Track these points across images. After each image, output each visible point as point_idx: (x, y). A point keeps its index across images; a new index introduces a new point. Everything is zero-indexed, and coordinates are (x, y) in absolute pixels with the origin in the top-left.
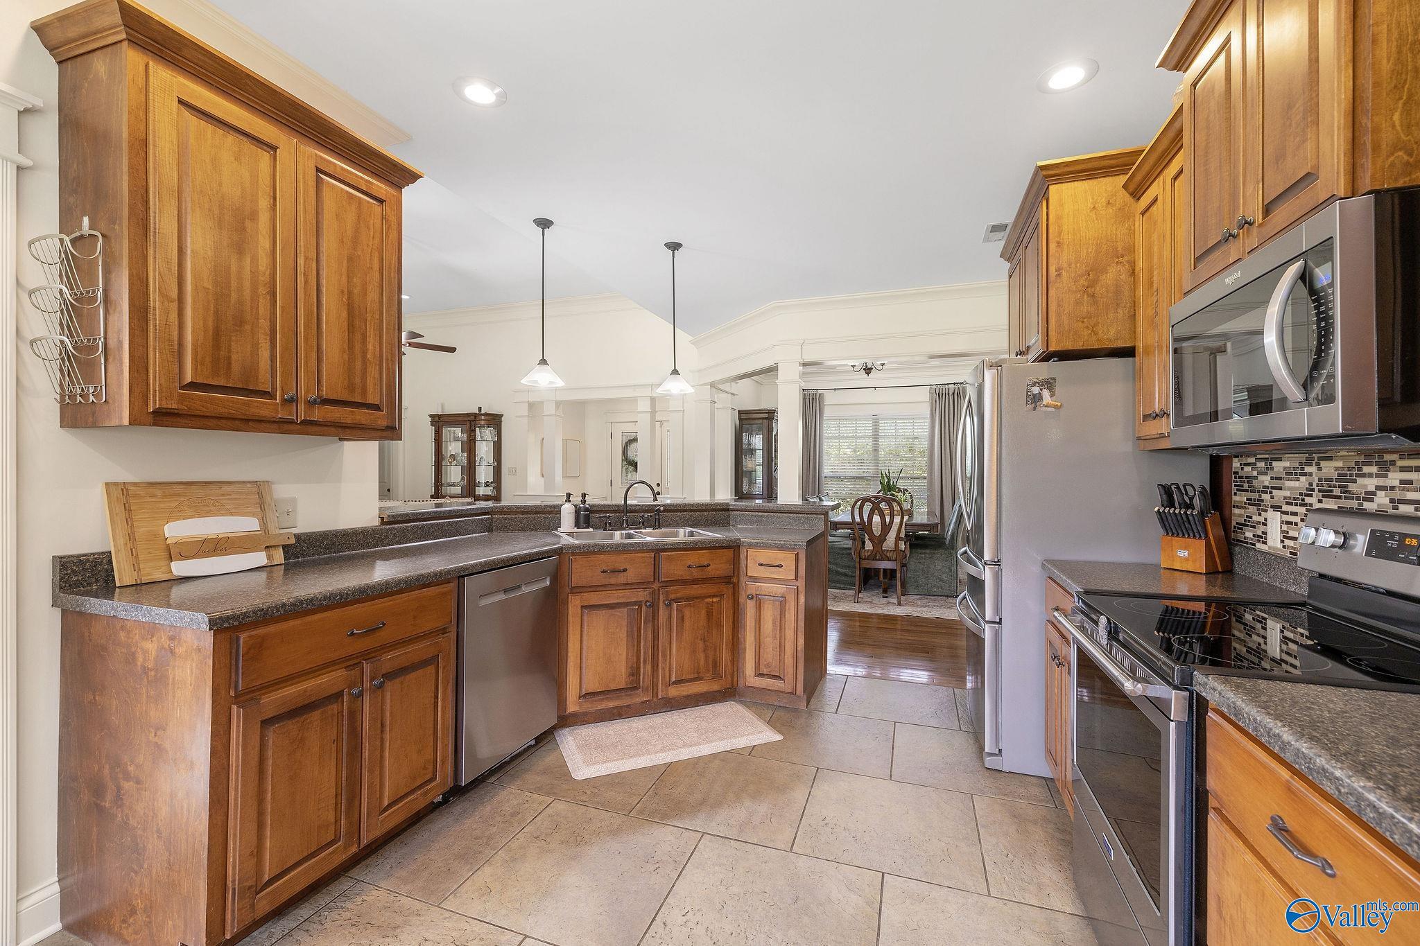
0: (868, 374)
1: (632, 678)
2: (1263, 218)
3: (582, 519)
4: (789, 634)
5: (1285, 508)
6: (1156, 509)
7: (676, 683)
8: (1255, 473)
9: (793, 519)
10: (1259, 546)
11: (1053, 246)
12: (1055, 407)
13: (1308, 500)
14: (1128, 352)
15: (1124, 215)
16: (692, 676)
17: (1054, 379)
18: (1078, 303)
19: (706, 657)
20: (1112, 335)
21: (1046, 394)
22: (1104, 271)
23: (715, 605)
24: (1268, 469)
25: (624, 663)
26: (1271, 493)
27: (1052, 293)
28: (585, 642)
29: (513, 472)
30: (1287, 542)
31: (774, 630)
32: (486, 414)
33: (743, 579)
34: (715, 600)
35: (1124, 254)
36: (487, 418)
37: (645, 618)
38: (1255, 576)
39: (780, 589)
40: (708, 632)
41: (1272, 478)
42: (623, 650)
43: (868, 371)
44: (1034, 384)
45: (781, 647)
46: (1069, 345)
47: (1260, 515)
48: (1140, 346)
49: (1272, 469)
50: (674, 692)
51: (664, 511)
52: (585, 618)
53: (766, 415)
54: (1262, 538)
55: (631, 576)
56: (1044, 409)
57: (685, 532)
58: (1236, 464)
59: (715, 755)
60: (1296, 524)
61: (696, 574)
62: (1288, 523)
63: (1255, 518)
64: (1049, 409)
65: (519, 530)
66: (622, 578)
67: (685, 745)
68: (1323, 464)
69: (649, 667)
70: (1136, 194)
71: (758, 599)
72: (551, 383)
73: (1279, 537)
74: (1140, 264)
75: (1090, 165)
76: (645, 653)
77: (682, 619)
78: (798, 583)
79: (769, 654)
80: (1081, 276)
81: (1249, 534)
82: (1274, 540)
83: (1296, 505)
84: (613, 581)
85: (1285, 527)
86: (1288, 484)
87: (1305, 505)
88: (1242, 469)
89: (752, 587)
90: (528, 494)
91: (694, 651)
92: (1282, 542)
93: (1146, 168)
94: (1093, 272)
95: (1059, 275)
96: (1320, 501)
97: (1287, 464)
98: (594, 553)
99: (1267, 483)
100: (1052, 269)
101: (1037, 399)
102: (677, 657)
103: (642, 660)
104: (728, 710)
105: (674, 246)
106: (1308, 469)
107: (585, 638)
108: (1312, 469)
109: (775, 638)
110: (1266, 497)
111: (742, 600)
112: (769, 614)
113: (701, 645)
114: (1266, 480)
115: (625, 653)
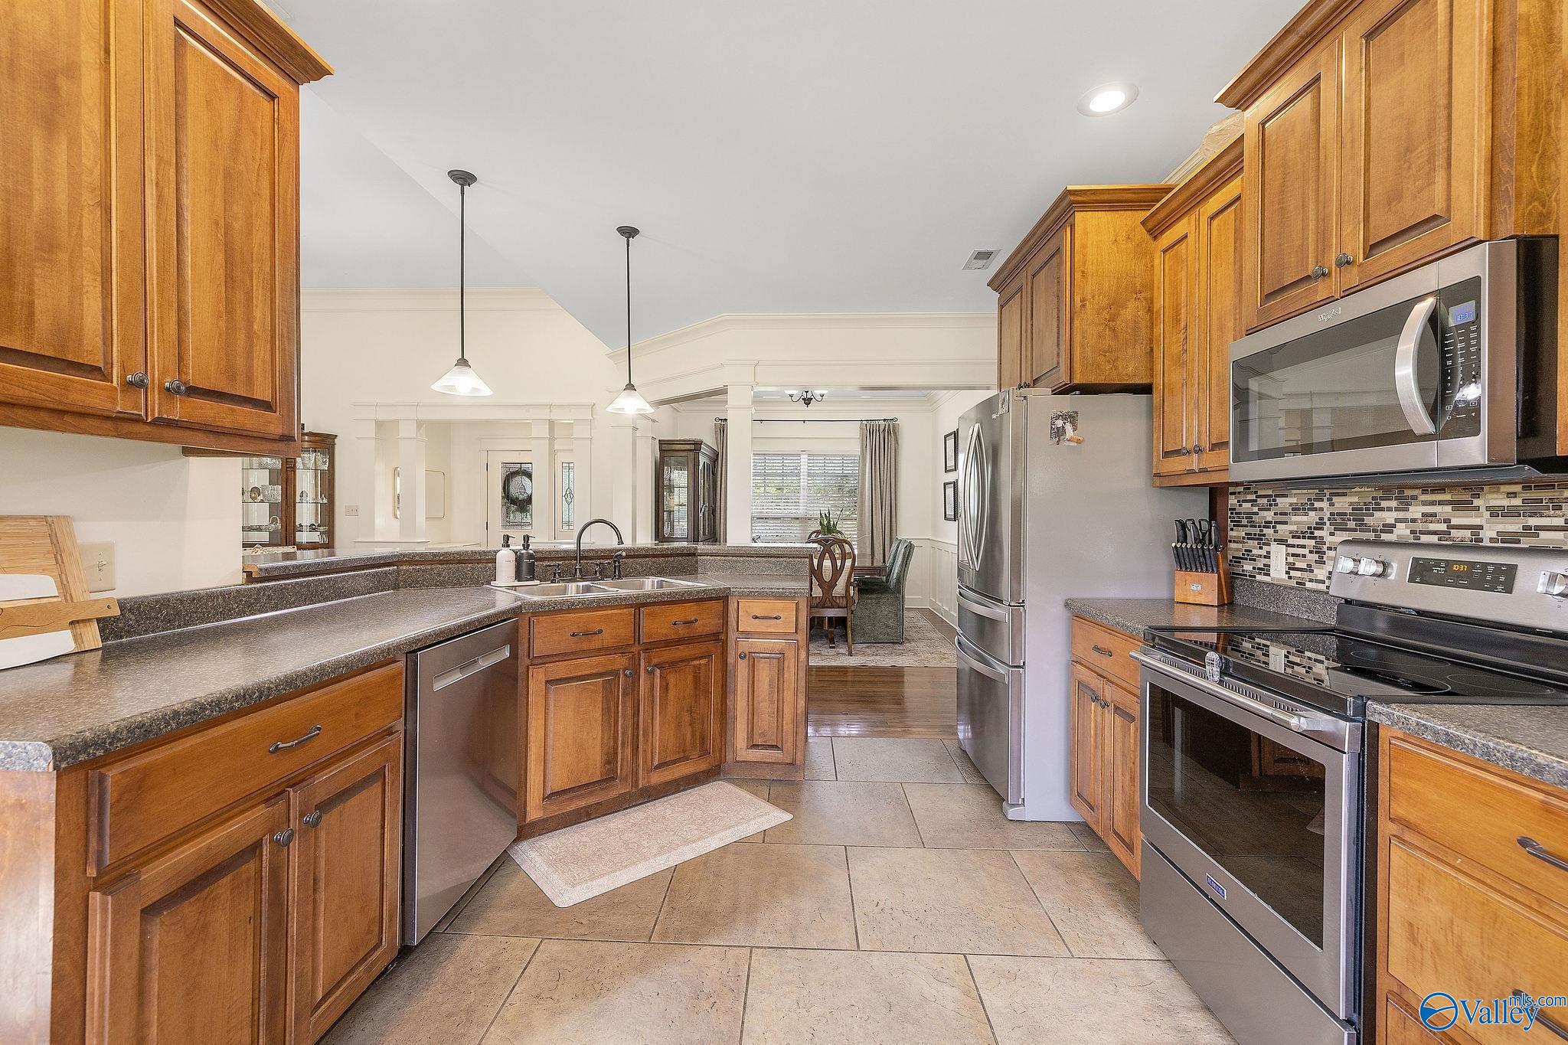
0: (807, 404)
1: (608, 766)
2: (1365, 259)
3: (524, 568)
4: (788, 695)
5: (1291, 541)
6: (1174, 545)
7: (658, 767)
8: (1255, 509)
9: (773, 563)
10: (1259, 577)
11: (1078, 275)
12: (1079, 442)
13: (1317, 533)
14: (1146, 389)
15: (1142, 252)
16: (677, 756)
17: (1076, 413)
18: (1100, 336)
19: (693, 732)
20: (1131, 371)
21: (1069, 427)
22: (1124, 306)
23: (703, 668)
24: (1271, 505)
25: (598, 748)
26: (1274, 527)
27: (1077, 323)
28: (551, 728)
29: (353, 511)
30: (1293, 573)
31: (771, 693)
32: (310, 434)
33: (732, 636)
34: (703, 662)
35: (1145, 291)
36: (312, 438)
37: (624, 689)
38: (1260, 606)
39: (778, 643)
40: (696, 702)
41: (1276, 514)
42: (597, 732)
43: (807, 401)
44: (1058, 417)
45: (779, 711)
46: (1092, 379)
47: (1261, 548)
48: (1158, 382)
49: (1276, 505)
50: (657, 778)
51: (627, 557)
52: (552, 697)
53: (692, 447)
54: (1265, 570)
55: (607, 638)
56: (1067, 443)
57: (653, 582)
58: (1232, 501)
59: (724, 849)
60: (1304, 556)
61: (682, 631)
62: (1293, 555)
63: (1255, 552)
64: (1072, 444)
65: (437, 585)
66: (596, 642)
67: (686, 842)
68: (1335, 499)
69: (629, 751)
70: (1155, 230)
71: (752, 659)
72: (475, 389)
73: (1285, 568)
74: (1159, 303)
75: (1115, 197)
76: (623, 734)
77: (665, 688)
78: (798, 637)
79: (766, 721)
80: (1104, 309)
81: (1248, 567)
82: (1278, 572)
83: (1304, 537)
84: (585, 646)
85: (1291, 559)
86: (1294, 518)
87: (1315, 538)
88: (1240, 505)
89: (745, 645)
90: (376, 540)
91: (679, 726)
92: (1287, 573)
93: (1174, 205)
94: (1115, 305)
95: (1083, 306)
96: (1332, 534)
97: (1294, 500)
98: (561, 611)
99: (1269, 519)
100: (1077, 299)
101: (1059, 433)
102: (660, 735)
103: (620, 742)
104: (717, 791)
105: (629, 232)
106: (1317, 505)
107: (551, 721)
108: (1325, 504)
109: (772, 702)
110: (1269, 532)
111: (731, 660)
112: (765, 674)
113: (687, 718)
114: (1269, 516)
115: (599, 737)
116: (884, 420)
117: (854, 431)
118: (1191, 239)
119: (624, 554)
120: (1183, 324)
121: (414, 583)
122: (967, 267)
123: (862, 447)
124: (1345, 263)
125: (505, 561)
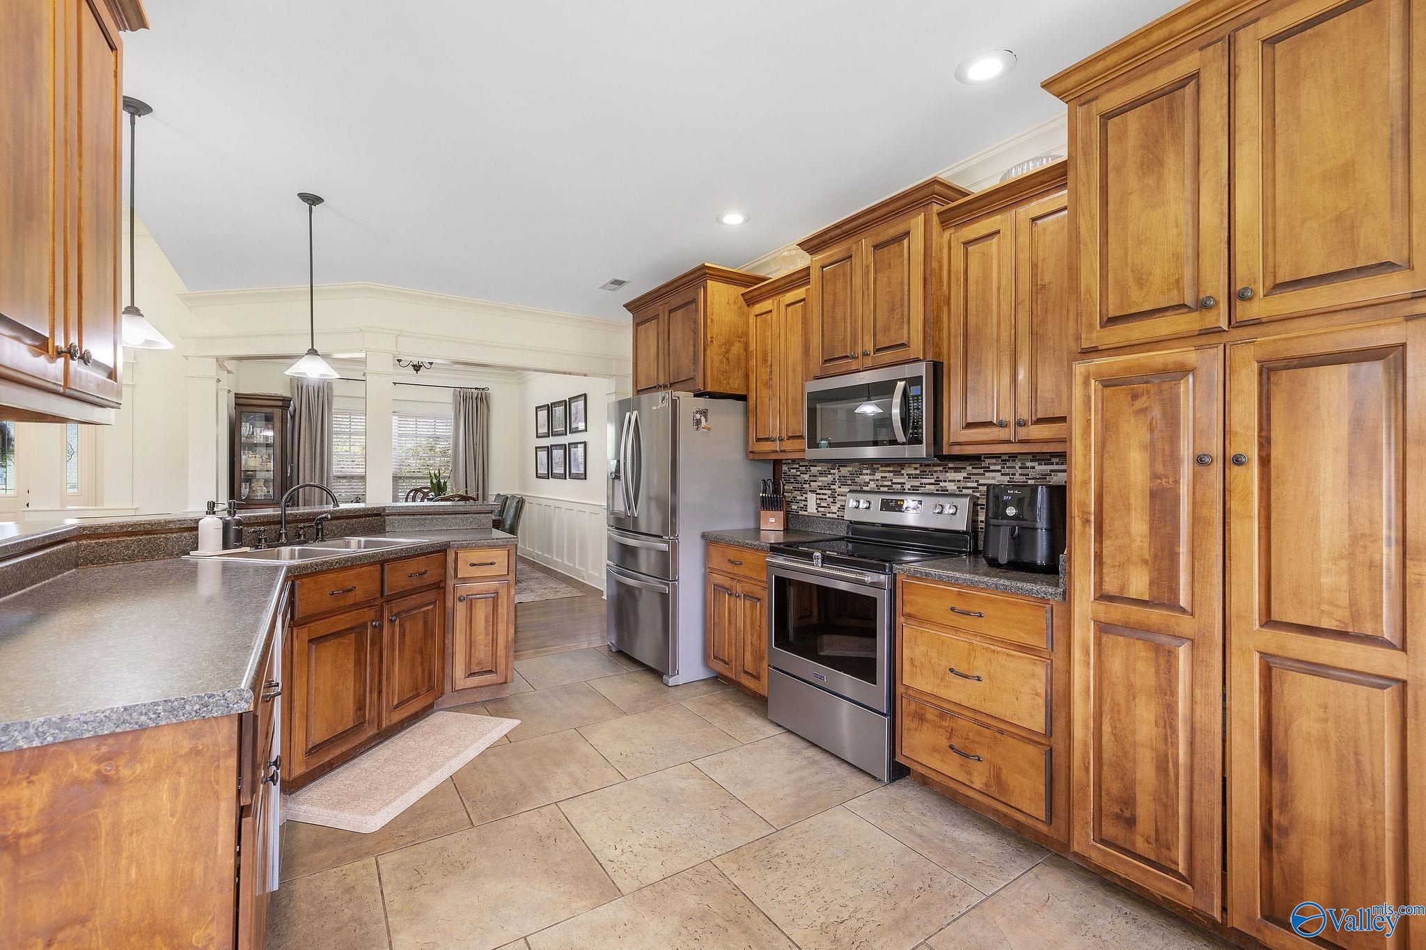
0: (417, 371)
1: (359, 713)
2: (874, 354)
3: (232, 535)
4: (502, 627)
5: (818, 491)
6: (761, 495)
7: (396, 707)
8: (799, 473)
10: (800, 512)
11: (709, 321)
12: (709, 429)
13: (832, 487)
14: (743, 398)
15: (742, 313)
16: (411, 694)
17: (707, 410)
18: (721, 362)
19: (423, 670)
20: (736, 386)
21: (703, 419)
22: (732, 345)
23: (430, 613)
24: (807, 471)
25: (351, 698)
26: (809, 484)
27: (708, 352)
28: (313, 684)
30: (820, 509)
31: (486, 627)
33: (450, 583)
34: (430, 607)
35: (744, 336)
37: (371, 640)
38: (803, 529)
39: (493, 585)
40: (425, 643)
41: (810, 476)
42: (350, 683)
43: (417, 368)
44: (697, 412)
45: (494, 642)
46: (716, 389)
47: (802, 496)
48: (752, 396)
49: (810, 471)
50: (396, 717)
51: (333, 518)
52: (313, 654)
53: (280, 403)
54: (805, 508)
55: (359, 595)
56: (702, 429)
57: (359, 541)
58: (785, 468)
59: (482, 754)
60: (826, 499)
61: (416, 582)
62: (820, 499)
63: (798, 498)
64: (705, 430)
65: (124, 560)
66: (350, 599)
68: (841, 468)
69: (375, 696)
70: (750, 300)
71: (470, 602)
72: (147, 342)
73: (815, 506)
74: (752, 346)
75: (724, 275)
76: (371, 681)
77: (403, 635)
78: (509, 578)
79: (482, 652)
80: (723, 345)
81: (794, 507)
82: (812, 509)
83: (825, 489)
84: (341, 603)
85: (818, 502)
86: (820, 479)
87: (831, 489)
88: (790, 471)
89: (463, 589)
91: (413, 667)
92: (817, 509)
93: (763, 290)
94: (728, 343)
95: (712, 341)
96: (840, 487)
97: (820, 468)
98: (322, 572)
99: (806, 479)
100: (709, 336)
101: (698, 422)
102: (398, 677)
103: (368, 689)
104: (443, 723)
105: (312, 200)
106: (832, 471)
107: (313, 678)
108: (836, 471)
109: (487, 634)
110: (806, 486)
111: (449, 604)
112: (481, 612)
113: (419, 659)
114: (806, 477)
115: (352, 688)
116: (476, 389)
117: (447, 397)
118: (774, 313)
119: (329, 516)
120: (769, 363)
121: (100, 560)
122: (603, 287)
123: (455, 412)
124: (865, 354)
125: (211, 528)
